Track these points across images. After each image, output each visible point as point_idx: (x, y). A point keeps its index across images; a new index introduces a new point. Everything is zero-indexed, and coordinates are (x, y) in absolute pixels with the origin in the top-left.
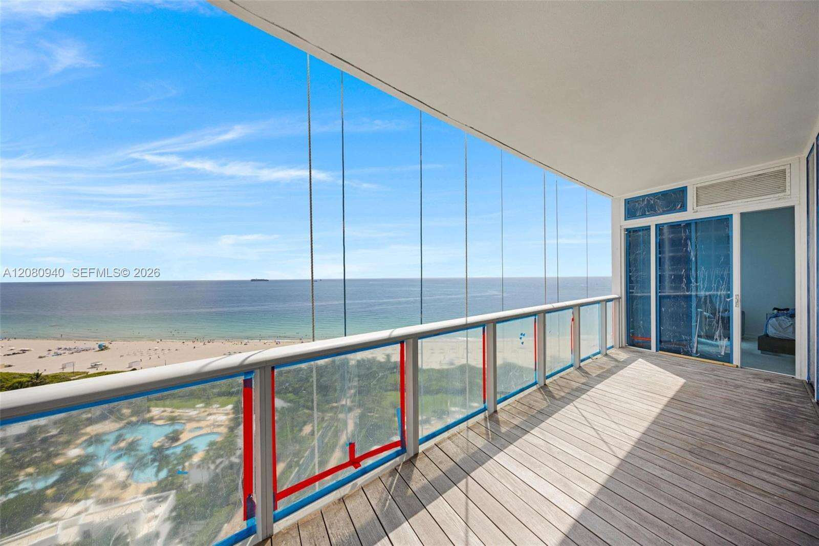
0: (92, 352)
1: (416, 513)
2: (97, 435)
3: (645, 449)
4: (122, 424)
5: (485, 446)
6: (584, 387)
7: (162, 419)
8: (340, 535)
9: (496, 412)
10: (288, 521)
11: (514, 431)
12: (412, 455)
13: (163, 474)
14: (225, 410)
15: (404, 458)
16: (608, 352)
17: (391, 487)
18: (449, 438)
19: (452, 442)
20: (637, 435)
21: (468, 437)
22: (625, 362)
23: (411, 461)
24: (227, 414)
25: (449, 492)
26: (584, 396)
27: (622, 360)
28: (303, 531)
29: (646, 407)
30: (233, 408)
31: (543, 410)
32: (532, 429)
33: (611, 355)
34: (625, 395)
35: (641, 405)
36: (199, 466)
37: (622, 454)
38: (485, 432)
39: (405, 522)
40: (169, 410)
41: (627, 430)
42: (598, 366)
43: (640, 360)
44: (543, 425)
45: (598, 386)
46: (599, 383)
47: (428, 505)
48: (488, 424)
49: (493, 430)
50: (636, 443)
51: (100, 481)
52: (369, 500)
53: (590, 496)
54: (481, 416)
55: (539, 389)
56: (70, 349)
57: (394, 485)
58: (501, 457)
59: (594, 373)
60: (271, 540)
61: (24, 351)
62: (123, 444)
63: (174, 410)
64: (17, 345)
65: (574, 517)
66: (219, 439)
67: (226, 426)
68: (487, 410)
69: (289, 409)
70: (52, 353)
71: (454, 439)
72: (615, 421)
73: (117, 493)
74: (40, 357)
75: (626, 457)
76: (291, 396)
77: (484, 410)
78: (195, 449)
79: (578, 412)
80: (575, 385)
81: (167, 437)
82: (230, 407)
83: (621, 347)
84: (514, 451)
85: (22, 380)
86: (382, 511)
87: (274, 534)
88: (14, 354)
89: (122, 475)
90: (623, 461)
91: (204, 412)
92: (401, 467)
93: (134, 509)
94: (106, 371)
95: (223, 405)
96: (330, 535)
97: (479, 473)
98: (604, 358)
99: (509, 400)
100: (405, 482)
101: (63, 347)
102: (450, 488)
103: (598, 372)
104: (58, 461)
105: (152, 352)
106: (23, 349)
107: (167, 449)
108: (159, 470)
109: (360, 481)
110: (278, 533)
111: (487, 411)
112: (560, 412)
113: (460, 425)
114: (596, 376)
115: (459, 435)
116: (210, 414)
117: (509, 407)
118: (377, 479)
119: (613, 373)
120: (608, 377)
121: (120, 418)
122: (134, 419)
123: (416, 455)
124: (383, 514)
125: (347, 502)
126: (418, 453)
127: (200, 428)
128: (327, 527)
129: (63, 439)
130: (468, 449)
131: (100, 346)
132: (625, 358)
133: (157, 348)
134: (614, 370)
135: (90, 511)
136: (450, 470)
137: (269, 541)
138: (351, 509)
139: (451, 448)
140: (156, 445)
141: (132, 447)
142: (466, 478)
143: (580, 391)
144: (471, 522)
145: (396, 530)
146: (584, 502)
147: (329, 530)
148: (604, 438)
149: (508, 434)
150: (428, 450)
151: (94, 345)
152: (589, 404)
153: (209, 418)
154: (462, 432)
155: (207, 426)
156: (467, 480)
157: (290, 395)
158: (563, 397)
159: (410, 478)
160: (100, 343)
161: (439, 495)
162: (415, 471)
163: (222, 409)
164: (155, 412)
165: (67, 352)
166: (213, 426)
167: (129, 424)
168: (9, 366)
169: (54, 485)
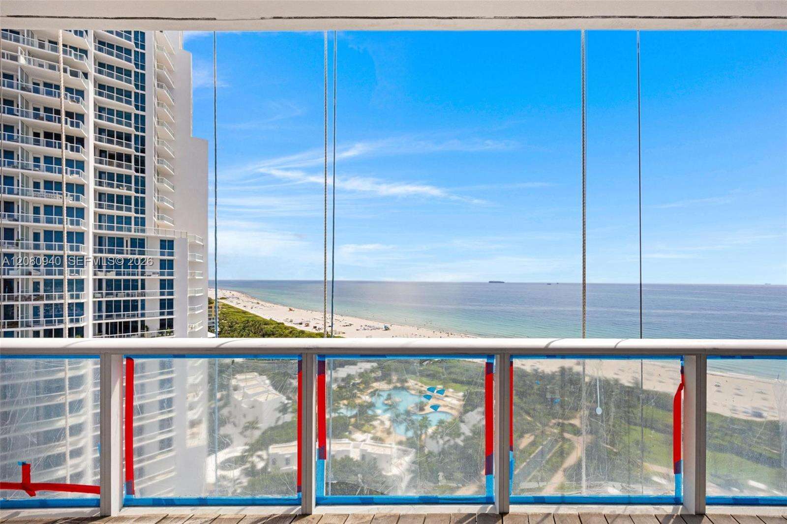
0: (380, 330)
2: (378, 390)
4: (391, 386)
7: (415, 390)
13: (410, 434)
14: (457, 396)
24: (459, 400)
30: (464, 396)
36: (431, 437)
40: (420, 384)
51: (375, 423)
56: (370, 327)
61: (351, 325)
62: (390, 402)
63: (423, 385)
66: (449, 419)
67: (458, 410)
70: (362, 328)
73: (384, 436)
74: (357, 330)
78: (430, 422)
82: (461, 394)
88: (346, 326)
89: (388, 424)
93: (388, 452)
95: (456, 391)
101: (368, 324)
104: (357, 401)
106: (351, 323)
108: (407, 430)
116: (447, 396)
121: (389, 382)
122: (399, 385)
131: (385, 327)
133: (417, 333)
135: (366, 443)
140: (408, 409)
141: (394, 405)
151: (382, 325)
153: (446, 399)
155: (444, 406)
160: (386, 325)
163: (455, 394)
164: (411, 383)
165: (369, 328)
166: (448, 408)
167: (395, 388)
168: (344, 333)
169: (355, 416)
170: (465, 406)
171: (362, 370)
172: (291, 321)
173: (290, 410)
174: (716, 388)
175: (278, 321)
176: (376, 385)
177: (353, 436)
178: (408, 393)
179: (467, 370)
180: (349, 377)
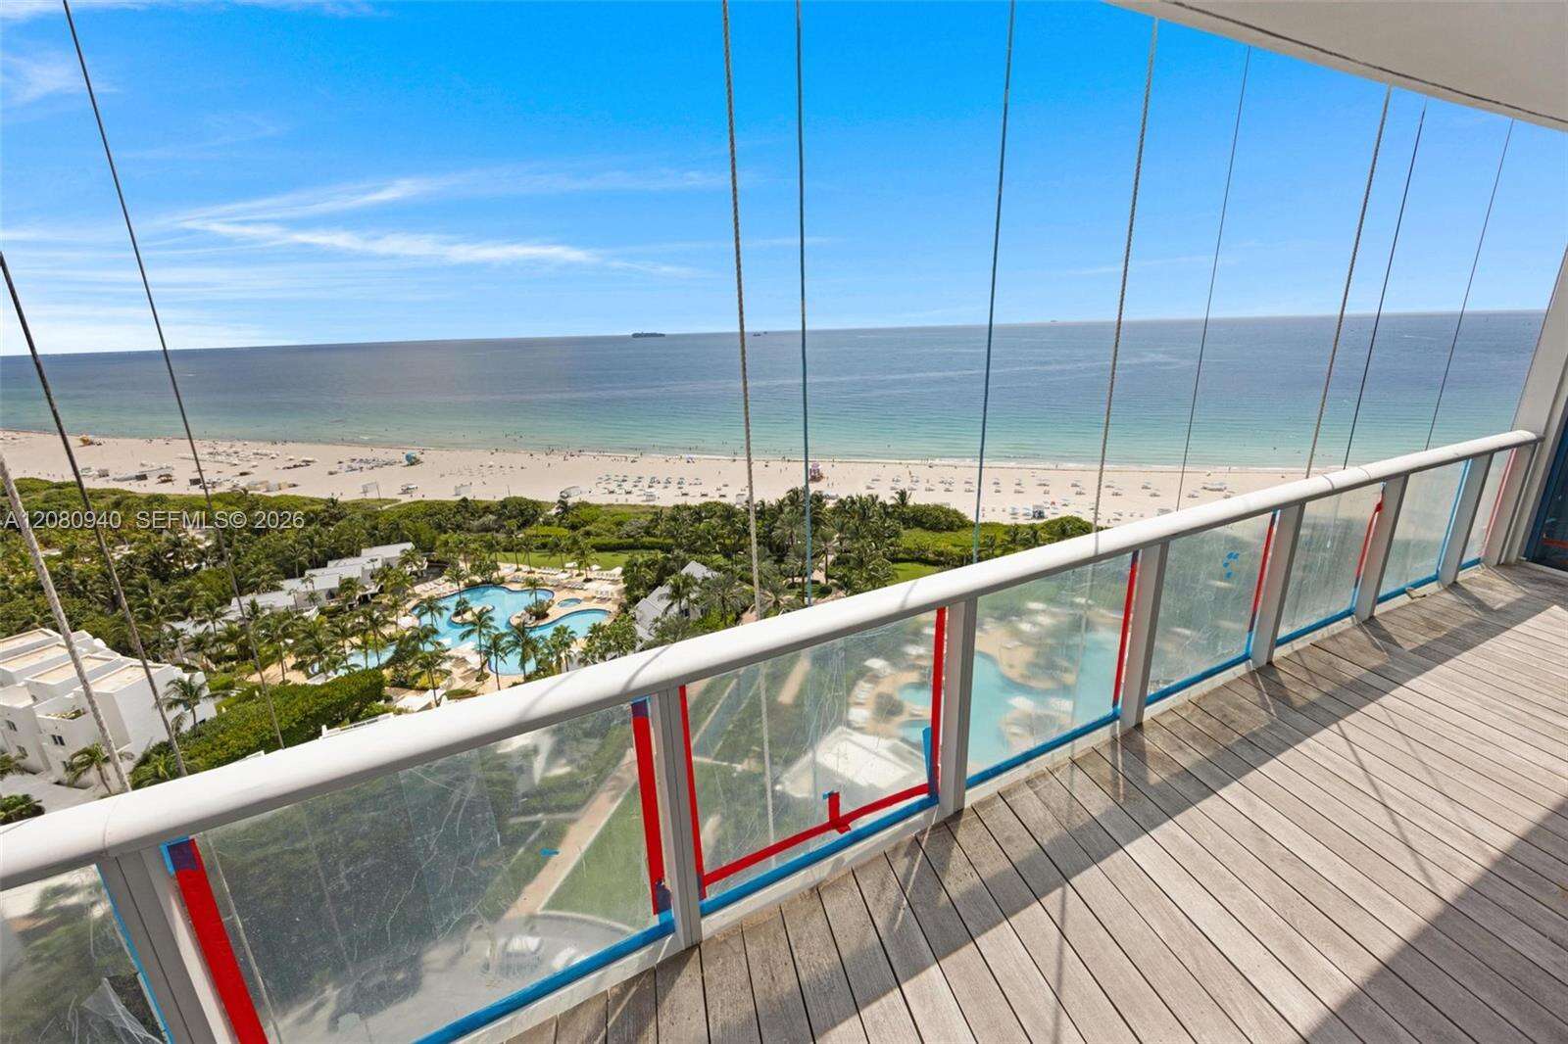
0: (397, 467)
1: (956, 948)
2: (431, 599)
3: (1519, 884)
4: (461, 585)
5: (1108, 813)
6: (1375, 680)
7: (517, 582)
8: (813, 965)
9: (1139, 726)
10: (726, 918)
11: (1179, 786)
12: (951, 811)
14: (611, 575)
15: (934, 816)
16: (1462, 576)
17: (907, 881)
18: (1029, 782)
19: (1036, 793)
20: (1504, 840)
21: (1071, 784)
22: (1506, 612)
23: (949, 825)
24: (614, 582)
25: (1024, 914)
26: (1371, 708)
27: (1500, 605)
28: (751, 944)
29: (1547, 760)
30: (623, 573)
31: (1254, 734)
32: (1224, 785)
33: (1468, 587)
34: (1491, 717)
35: (1532, 754)
37: (1450, 889)
38: (1110, 778)
39: (933, 964)
40: (526, 568)
41: (1477, 824)
42: (1424, 618)
43: (1556, 608)
44: (1252, 777)
45: (1413, 683)
46: (1419, 673)
47: (979, 935)
48: (1120, 757)
49: (1129, 775)
50: (1497, 863)
51: (447, 665)
52: (865, 901)
53: (1347, 986)
54: (1103, 734)
55: (1252, 674)
56: (367, 462)
57: (914, 876)
58: (1141, 849)
59: (1412, 639)
60: (700, 951)
61: (307, 463)
62: (468, 616)
63: (533, 569)
64: (298, 451)
65: (1301, 1032)
66: (607, 621)
67: (617, 601)
68: (1118, 718)
69: (717, 583)
70: (345, 466)
71: (1041, 785)
72: (1447, 792)
73: (472, 685)
74: (331, 473)
75: (1460, 898)
76: (718, 558)
77: (1114, 718)
79: (1349, 752)
80: (1350, 672)
81: (528, 610)
82: (618, 570)
83: (1504, 565)
84: (1175, 838)
85: (315, 508)
86: (889, 929)
87: (704, 939)
88: (295, 466)
89: (475, 661)
90: (1451, 910)
91: (578, 575)
92: (927, 836)
94: (423, 499)
95: (608, 566)
96: (798, 963)
97: (1089, 880)
98: (1447, 596)
99: (1175, 696)
100: (935, 872)
101: (358, 457)
102: (1026, 905)
103: (1422, 640)
104: (387, 631)
105: (484, 469)
106: (307, 459)
107: (532, 629)
108: (523, 661)
109: (849, 854)
110: (710, 939)
111: (1118, 722)
112: (1299, 747)
113: (1053, 752)
114: (1411, 651)
115: (1052, 779)
116: (588, 580)
117: (1171, 718)
118: (880, 856)
119: (1467, 647)
120: (1449, 657)
121: (455, 577)
122: (478, 579)
123: (959, 813)
124: (891, 937)
125: (826, 897)
126: (962, 810)
127: (578, 601)
128: (792, 944)
129: (386, 600)
130: (1070, 814)
131: (408, 458)
132: (1508, 599)
133: (491, 463)
134: (1472, 635)
135: (442, 707)
136: (1030, 862)
137: (696, 953)
138: (834, 915)
139: (1031, 806)
140: (515, 622)
141: (482, 620)
142: (1062, 885)
143: (1361, 692)
144: (1068, 996)
145: (915, 979)
146: (1332, 999)
147: (794, 951)
148: (1410, 836)
149: (1163, 790)
150: (983, 804)
151: (398, 455)
152: (1380, 731)
153: (588, 585)
154: (1058, 769)
155: (587, 599)
156: (1064, 893)
157: (715, 557)
158: (1313, 704)
159: (944, 866)
160: (408, 452)
161: (1003, 917)
162: (956, 851)
163: (605, 573)
164: (506, 569)
165: (364, 466)
166: (595, 600)
167: (472, 586)
168: (294, 486)
169: (389, 664)
170: (628, 590)
171: (378, 565)
172: (104, 474)
173: (206, 692)
174: (994, 487)
175: (55, 480)
176: (425, 590)
177: (400, 705)
178: (503, 592)
179: (620, 524)
180: (348, 585)
